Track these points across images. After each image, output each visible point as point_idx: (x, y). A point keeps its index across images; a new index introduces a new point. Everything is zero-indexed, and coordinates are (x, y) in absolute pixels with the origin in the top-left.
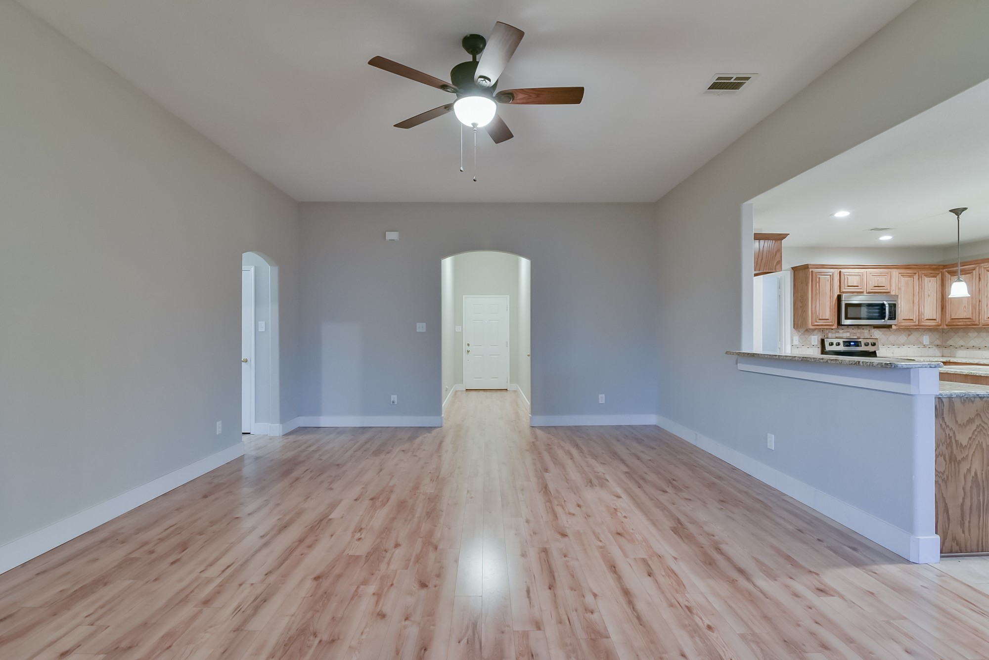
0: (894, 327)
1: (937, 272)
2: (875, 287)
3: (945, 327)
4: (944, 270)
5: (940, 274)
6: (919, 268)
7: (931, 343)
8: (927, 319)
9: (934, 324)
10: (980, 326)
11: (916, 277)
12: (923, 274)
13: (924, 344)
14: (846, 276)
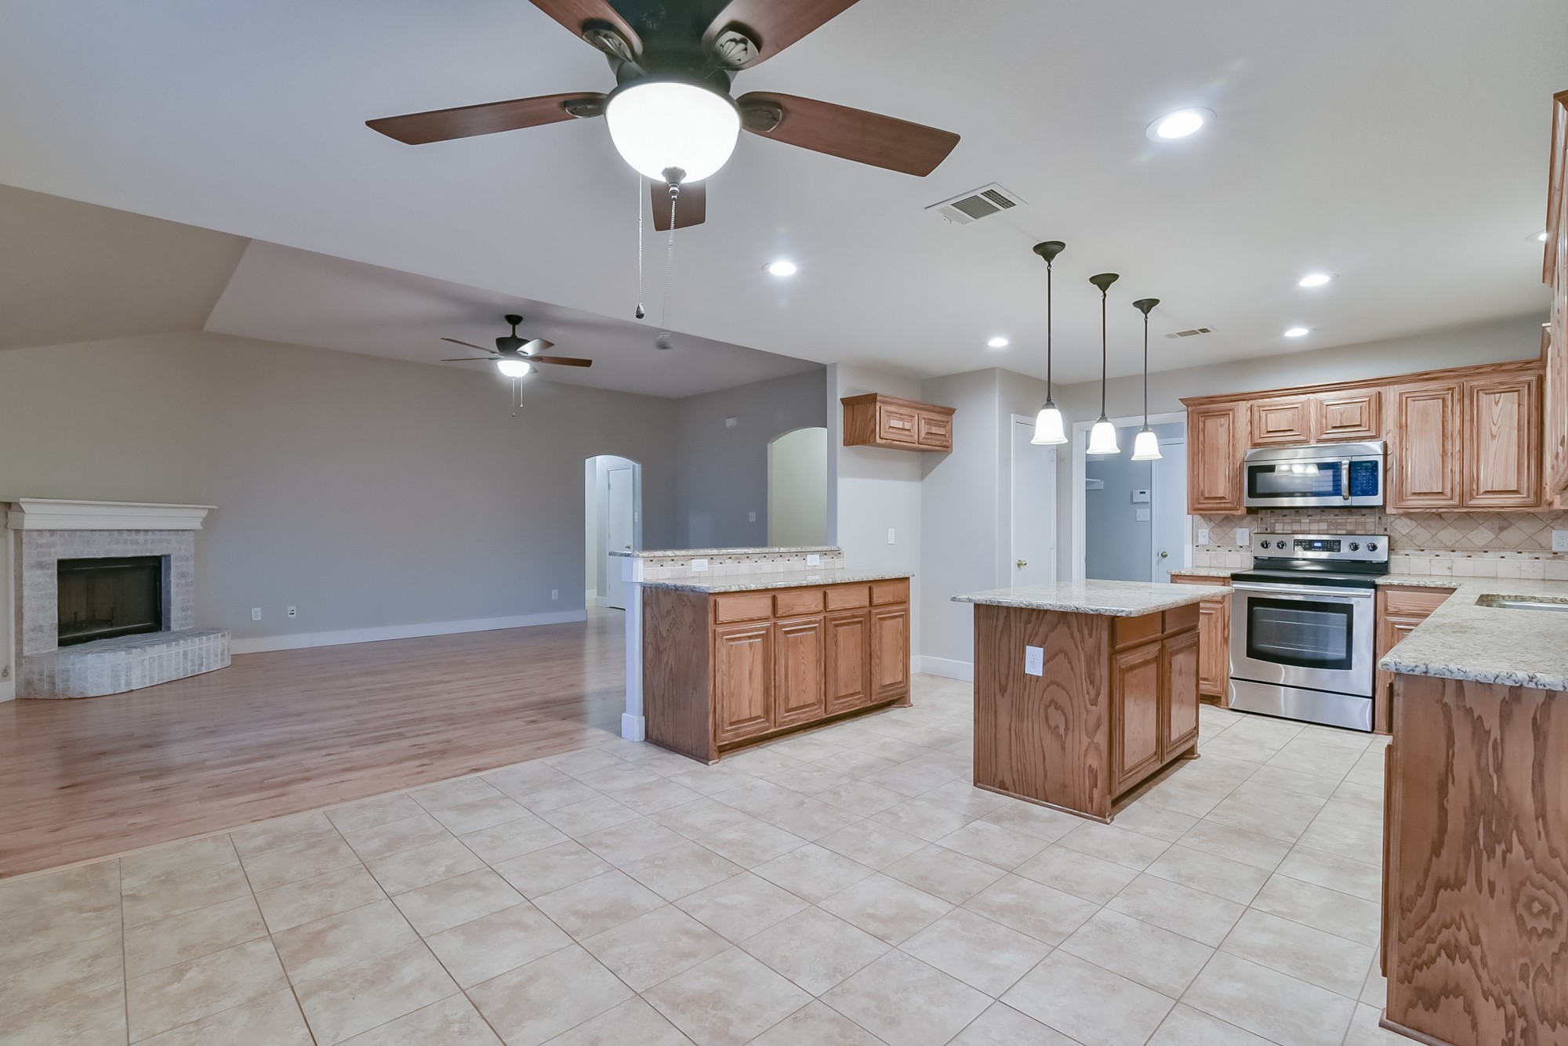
2: (1334, 428)
6: (1462, 377)
9: (1512, 502)
11: (1454, 396)
13: (1554, 549)
14: (1263, 414)
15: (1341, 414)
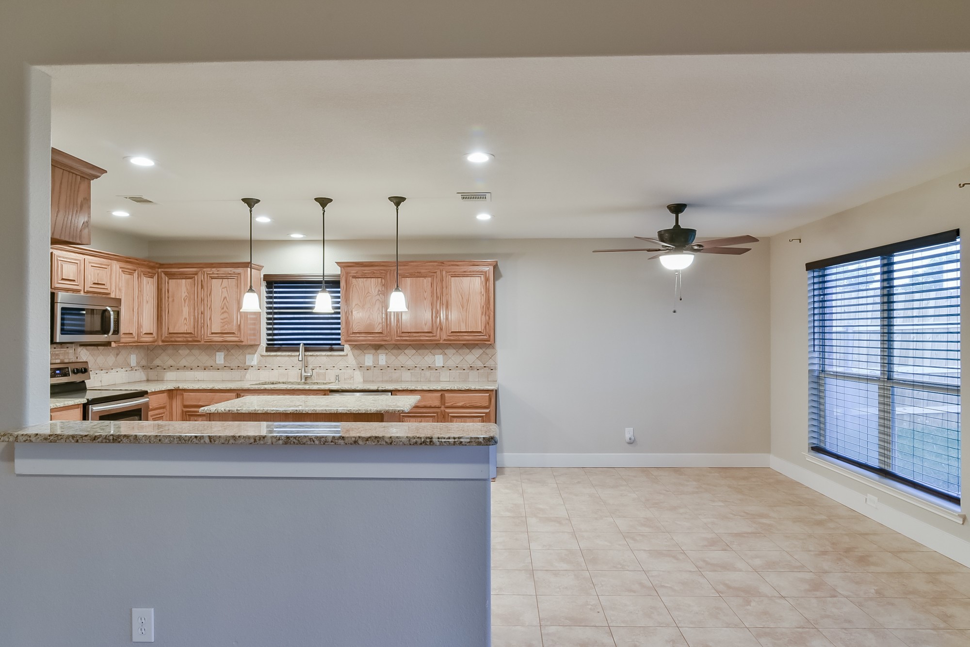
0: (113, 345)
1: (154, 272)
2: (94, 283)
3: (161, 343)
4: (160, 270)
5: (156, 275)
6: (138, 264)
7: (138, 363)
8: (145, 333)
9: (151, 339)
10: (202, 342)
11: (136, 275)
12: (142, 271)
13: (132, 366)
14: (59, 262)
15: (98, 275)
